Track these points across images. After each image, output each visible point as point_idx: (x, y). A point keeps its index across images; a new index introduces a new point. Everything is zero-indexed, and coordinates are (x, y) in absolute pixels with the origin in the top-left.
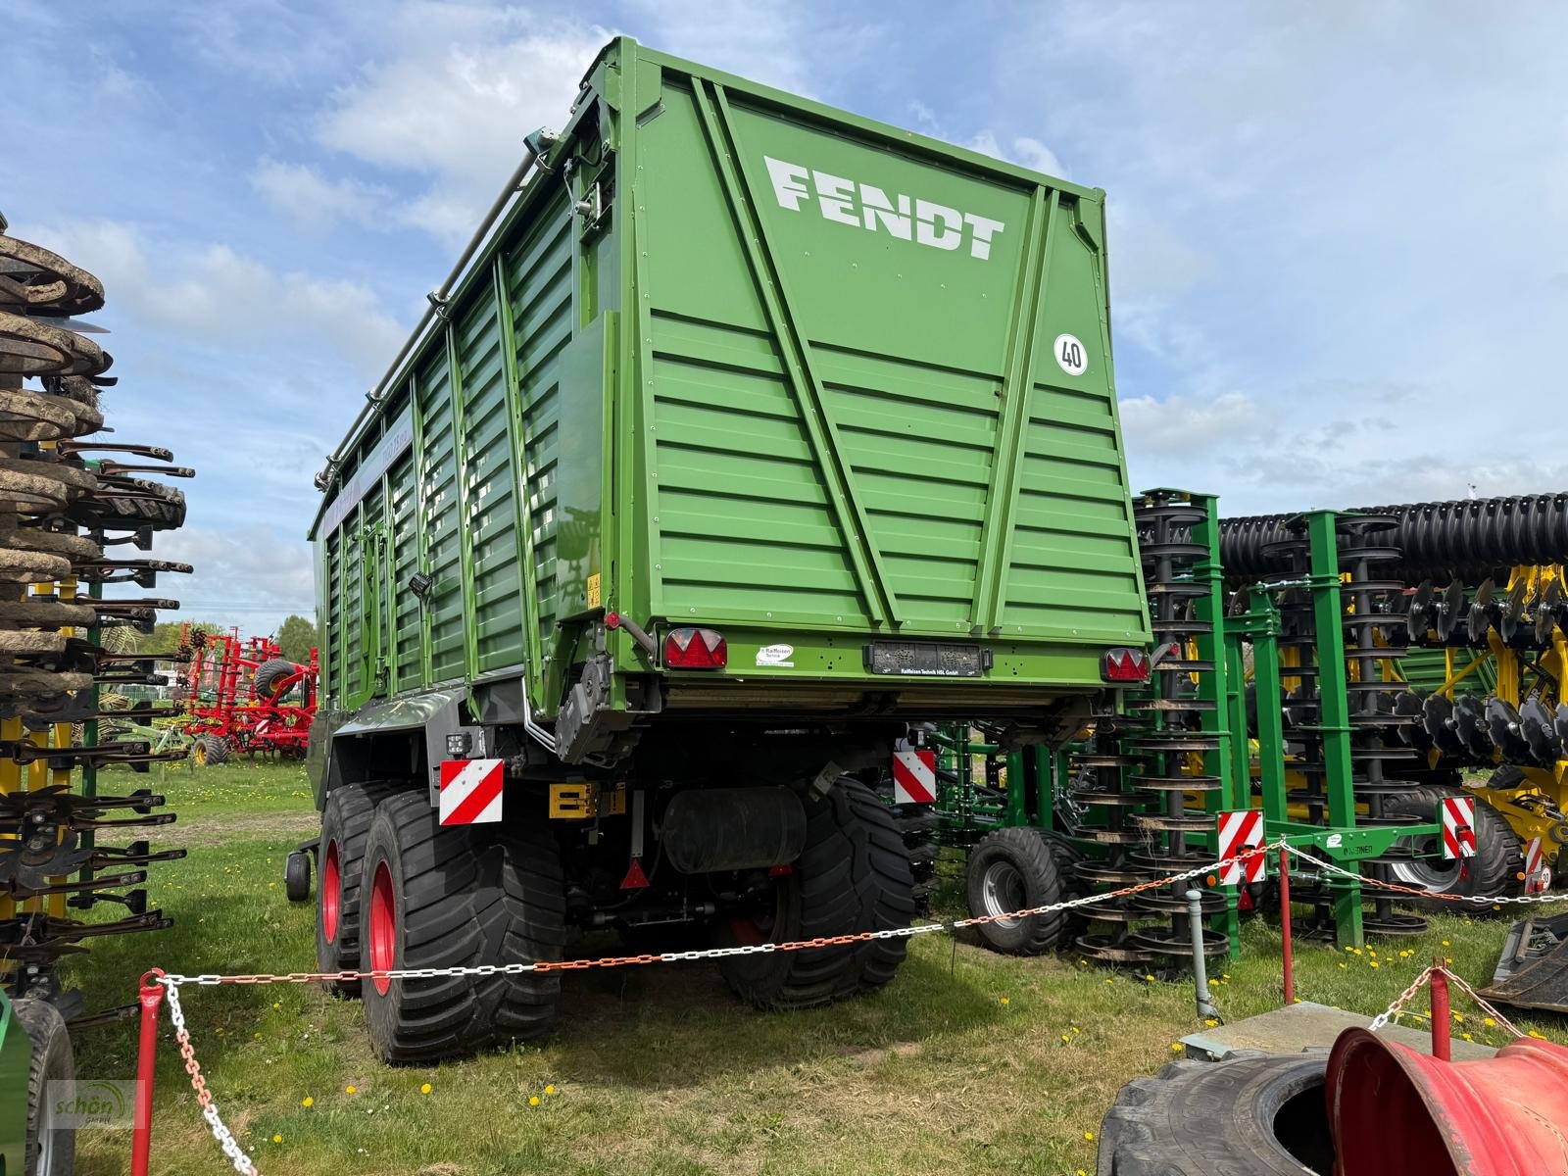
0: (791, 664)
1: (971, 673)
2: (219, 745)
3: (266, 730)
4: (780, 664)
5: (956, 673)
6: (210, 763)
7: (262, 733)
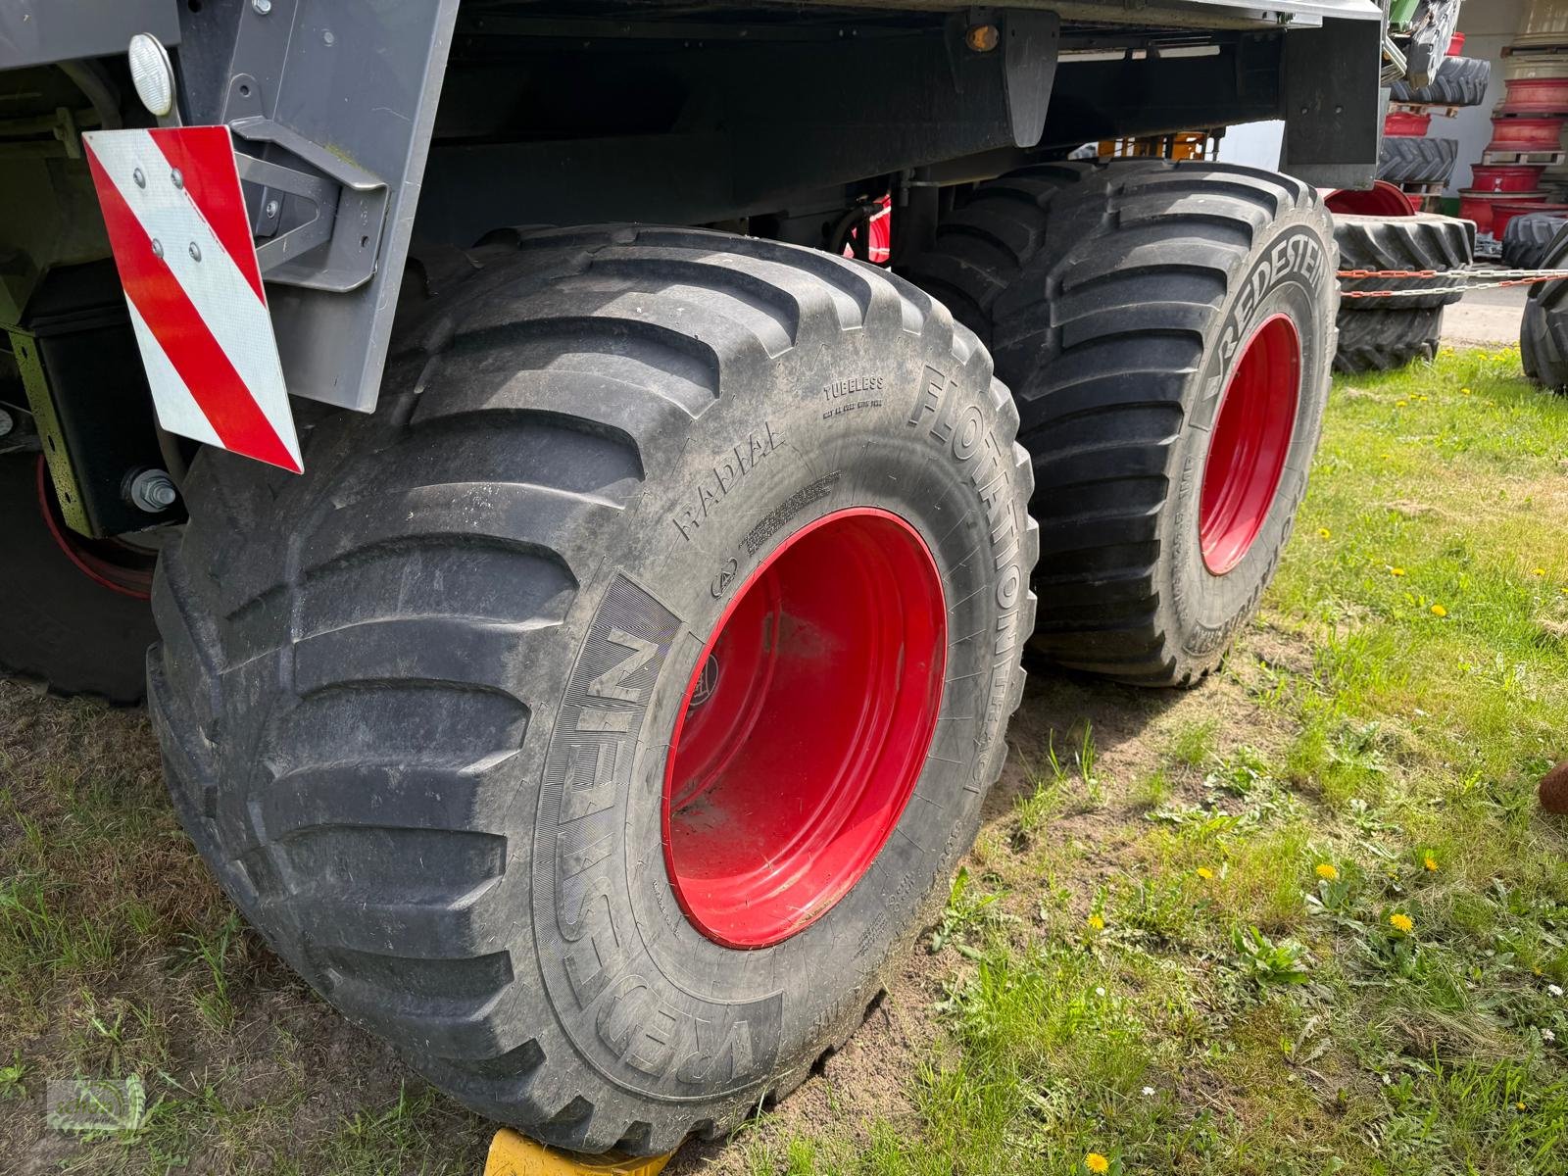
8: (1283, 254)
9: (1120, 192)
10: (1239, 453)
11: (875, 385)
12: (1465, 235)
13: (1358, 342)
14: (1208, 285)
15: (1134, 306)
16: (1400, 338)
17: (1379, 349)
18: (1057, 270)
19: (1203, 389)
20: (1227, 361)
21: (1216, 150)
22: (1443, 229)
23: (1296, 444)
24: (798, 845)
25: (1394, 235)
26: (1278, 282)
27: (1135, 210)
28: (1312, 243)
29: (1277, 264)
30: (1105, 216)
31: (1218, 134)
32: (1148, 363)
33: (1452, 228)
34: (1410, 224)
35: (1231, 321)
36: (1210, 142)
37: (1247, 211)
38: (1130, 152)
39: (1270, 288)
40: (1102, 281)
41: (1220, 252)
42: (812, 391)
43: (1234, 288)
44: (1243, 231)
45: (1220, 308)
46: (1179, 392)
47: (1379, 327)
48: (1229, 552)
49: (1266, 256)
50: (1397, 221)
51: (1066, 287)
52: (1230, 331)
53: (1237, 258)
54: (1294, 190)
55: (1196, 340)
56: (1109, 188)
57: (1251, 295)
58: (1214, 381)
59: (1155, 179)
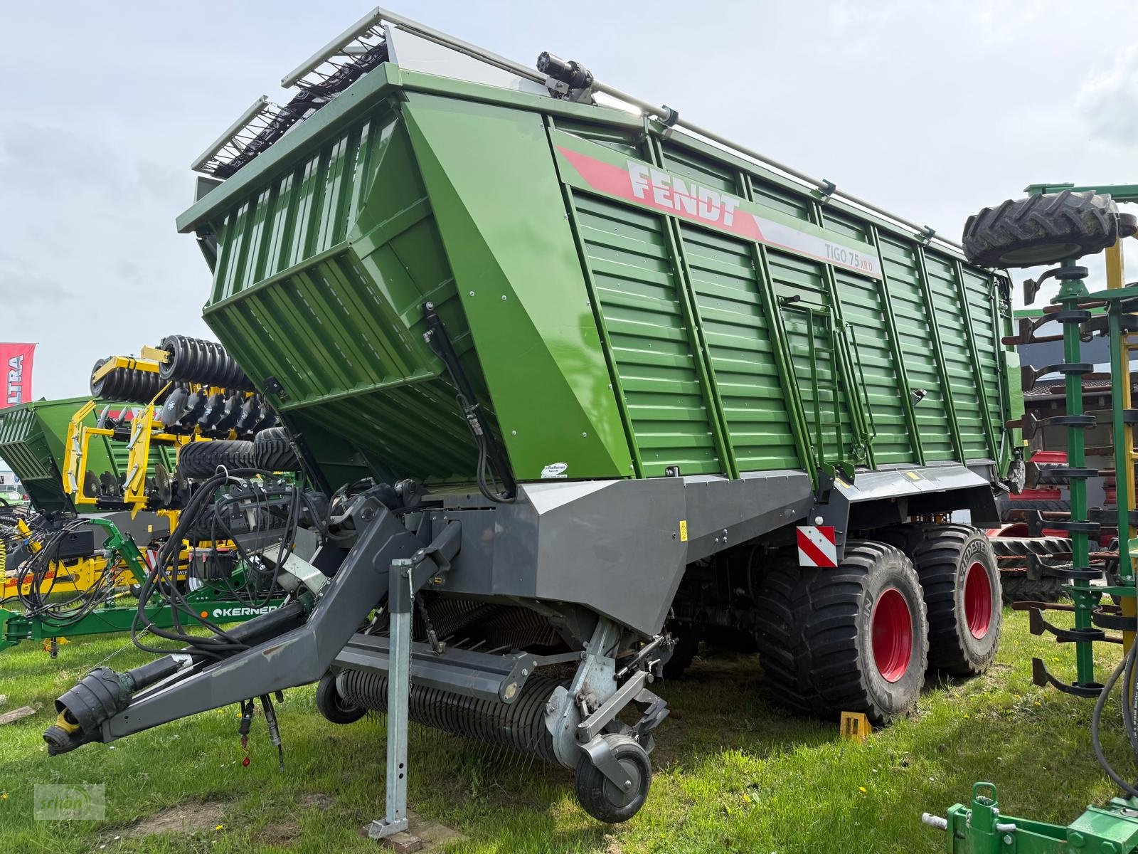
8: (974, 546)
9: (926, 531)
10: (977, 604)
11: (895, 564)
12: (1068, 544)
13: (1032, 590)
14: (955, 553)
15: (937, 558)
16: (1051, 588)
17: (1043, 593)
18: (914, 550)
19: (959, 578)
20: (964, 573)
21: (950, 517)
22: (1057, 542)
23: (994, 603)
24: (889, 667)
25: (1035, 545)
26: (974, 553)
27: (931, 535)
28: (982, 543)
29: (973, 548)
30: (924, 537)
31: (950, 513)
32: (943, 572)
33: (1060, 541)
34: (1042, 541)
35: (963, 562)
36: (948, 515)
37: (962, 535)
38: (922, 520)
39: (972, 555)
40: (927, 552)
41: (957, 545)
42: (887, 564)
43: (962, 554)
44: (961, 540)
45: (959, 558)
46: (953, 579)
47: (1040, 584)
48: (981, 634)
49: (969, 546)
50: (1036, 540)
51: (918, 554)
52: (963, 565)
53: (961, 546)
54: (974, 530)
55: (955, 566)
56: (923, 531)
57: (967, 555)
58: (962, 577)
59: (935, 528)
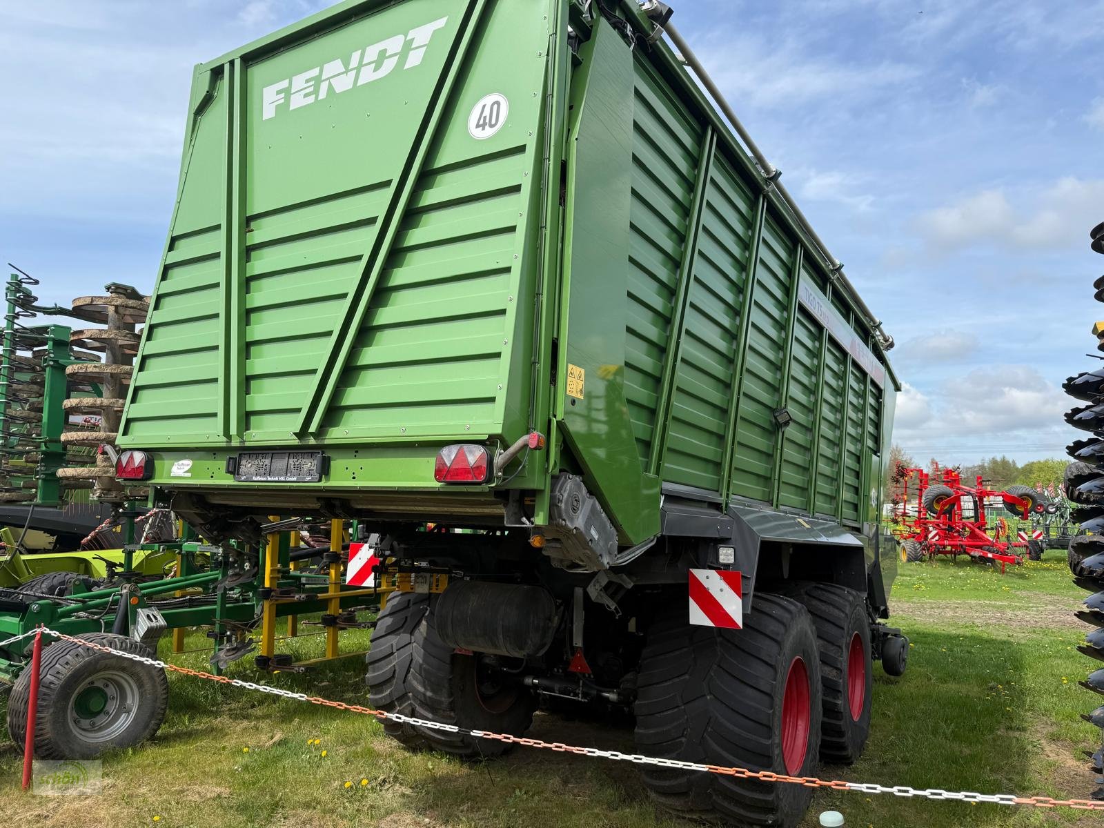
0: (189, 475)
1: (308, 479)
2: (915, 547)
3: (937, 538)
4: (183, 475)
5: (294, 479)
6: (909, 560)
7: (934, 540)
